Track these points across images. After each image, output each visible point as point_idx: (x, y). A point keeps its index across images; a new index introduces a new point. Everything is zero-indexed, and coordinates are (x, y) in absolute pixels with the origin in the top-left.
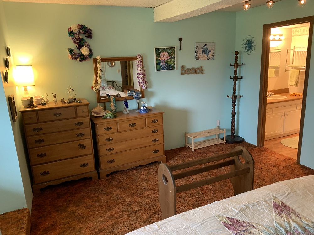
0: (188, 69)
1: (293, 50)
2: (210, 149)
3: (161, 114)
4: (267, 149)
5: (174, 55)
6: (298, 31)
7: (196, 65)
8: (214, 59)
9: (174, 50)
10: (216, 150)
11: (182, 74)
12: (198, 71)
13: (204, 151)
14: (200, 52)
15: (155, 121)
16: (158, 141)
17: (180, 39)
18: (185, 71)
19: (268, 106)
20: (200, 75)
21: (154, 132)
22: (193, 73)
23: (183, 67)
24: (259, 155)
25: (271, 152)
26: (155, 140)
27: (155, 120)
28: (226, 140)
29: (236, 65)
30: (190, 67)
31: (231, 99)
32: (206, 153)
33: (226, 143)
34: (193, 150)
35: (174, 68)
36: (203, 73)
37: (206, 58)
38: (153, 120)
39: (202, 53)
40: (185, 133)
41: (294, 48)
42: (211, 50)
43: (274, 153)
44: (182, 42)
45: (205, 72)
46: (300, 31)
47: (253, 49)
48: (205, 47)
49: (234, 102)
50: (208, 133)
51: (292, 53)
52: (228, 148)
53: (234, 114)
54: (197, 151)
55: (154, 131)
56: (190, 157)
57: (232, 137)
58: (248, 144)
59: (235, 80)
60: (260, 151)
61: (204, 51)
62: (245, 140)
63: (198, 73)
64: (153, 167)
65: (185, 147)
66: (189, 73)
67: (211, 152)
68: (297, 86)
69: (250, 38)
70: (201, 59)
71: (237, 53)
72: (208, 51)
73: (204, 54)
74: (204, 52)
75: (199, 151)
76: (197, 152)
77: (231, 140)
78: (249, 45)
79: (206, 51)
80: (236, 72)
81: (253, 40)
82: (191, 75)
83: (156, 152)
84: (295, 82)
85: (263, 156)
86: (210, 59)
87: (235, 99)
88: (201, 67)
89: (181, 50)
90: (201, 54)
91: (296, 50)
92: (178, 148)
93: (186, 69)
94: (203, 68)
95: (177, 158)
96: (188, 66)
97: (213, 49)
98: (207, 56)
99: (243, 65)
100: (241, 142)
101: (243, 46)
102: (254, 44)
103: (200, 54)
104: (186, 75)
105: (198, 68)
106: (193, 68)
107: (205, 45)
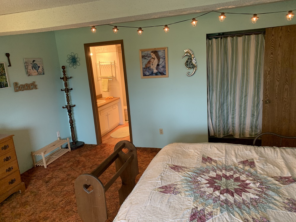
0: (22, 85)
1: (99, 64)
2: (61, 160)
3: (11, 137)
4: (105, 144)
5: (5, 72)
6: (100, 50)
7: (28, 80)
8: (44, 74)
9: (4, 66)
10: (67, 159)
11: (16, 91)
12: (32, 86)
13: (56, 164)
14: (30, 67)
15: (5, 148)
16: (12, 169)
17: (8, 55)
18: (18, 88)
19: (99, 109)
20: (34, 90)
21: (7, 161)
22: (27, 89)
23: (16, 84)
24: (104, 151)
25: (110, 145)
26: (9, 168)
27: (5, 146)
28: (71, 148)
29: (65, 78)
30: (23, 83)
31: (66, 110)
32: (60, 165)
33: (71, 150)
34: (45, 167)
35: (6, 86)
36: (37, 88)
37: (37, 73)
38: (3, 146)
39: (32, 68)
40: (32, 152)
41: (99, 63)
42: (40, 66)
43: (112, 145)
44: (10, 57)
45: (38, 87)
46: (101, 49)
47: (78, 64)
48: (34, 63)
49: (70, 112)
50: (54, 145)
51: (98, 66)
52: (76, 154)
53: (72, 122)
54: (49, 166)
55: (7, 159)
56: (48, 174)
57: (74, 143)
58: (89, 145)
59: (67, 92)
60: (102, 148)
61: (33, 66)
62: (86, 143)
63: (32, 89)
64: (12, 200)
65: (33, 167)
66: (23, 89)
67: (63, 162)
68: (109, 91)
69: (73, 54)
70: (33, 74)
71: (64, 68)
72: (37, 66)
73: (34, 70)
74: (34, 68)
75: (52, 166)
76: (50, 168)
77: (74, 146)
78: (74, 60)
79: (35, 67)
80: (66, 85)
81: (76, 56)
82: (25, 91)
83: (12, 182)
84: (107, 89)
85: (107, 151)
86: (40, 74)
87: (70, 109)
88: (34, 82)
89: (10, 65)
90: (32, 70)
91: (101, 64)
92: (27, 171)
93: (19, 86)
94: (36, 84)
95: (34, 181)
96: (21, 82)
97: (41, 64)
98: (37, 71)
99: (71, 78)
100: (83, 145)
101: (68, 61)
102: (78, 60)
103: (30, 70)
104: (20, 93)
105: (31, 84)
106: (26, 84)
107: (34, 61)
